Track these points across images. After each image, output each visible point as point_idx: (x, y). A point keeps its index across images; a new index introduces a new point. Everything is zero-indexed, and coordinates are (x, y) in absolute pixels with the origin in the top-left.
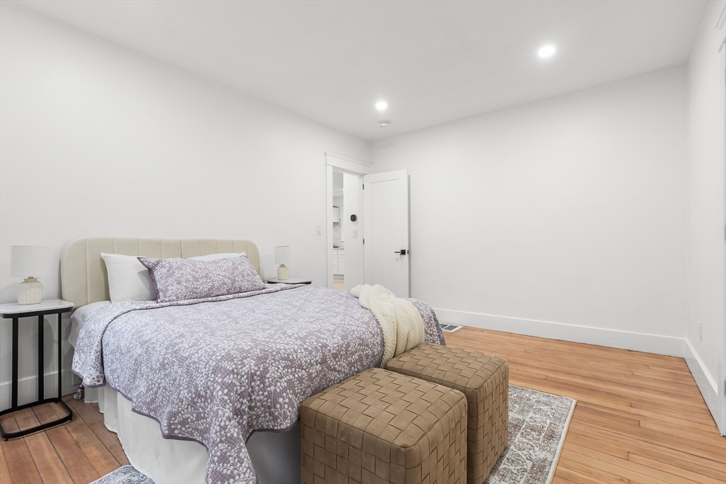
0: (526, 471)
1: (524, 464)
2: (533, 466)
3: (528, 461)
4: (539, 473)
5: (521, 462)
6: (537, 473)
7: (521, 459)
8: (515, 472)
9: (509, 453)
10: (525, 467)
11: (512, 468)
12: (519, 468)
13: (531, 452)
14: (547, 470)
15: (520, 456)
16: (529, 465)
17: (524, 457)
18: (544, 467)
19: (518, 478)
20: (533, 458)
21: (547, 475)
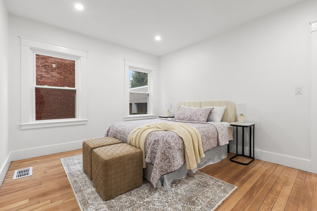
0: (88, 199)
1: (92, 201)
2: (88, 203)
3: (91, 203)
4: (84, 202)
5: (93, 200)
6: (84, 201)
7: (94, 201)
8: (91, 196)
9: (100, 199)
10: (90, 200)
11: (93, 196)
12: (91, 198)
13: (94, 207)
14: (82, 206)
15: (96, 202)
16: (90, 202)
17: (94, 203)
18: (84, 206)
19: (88, 196)
20: (91, 206)
21: (81, 204)
